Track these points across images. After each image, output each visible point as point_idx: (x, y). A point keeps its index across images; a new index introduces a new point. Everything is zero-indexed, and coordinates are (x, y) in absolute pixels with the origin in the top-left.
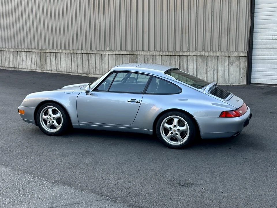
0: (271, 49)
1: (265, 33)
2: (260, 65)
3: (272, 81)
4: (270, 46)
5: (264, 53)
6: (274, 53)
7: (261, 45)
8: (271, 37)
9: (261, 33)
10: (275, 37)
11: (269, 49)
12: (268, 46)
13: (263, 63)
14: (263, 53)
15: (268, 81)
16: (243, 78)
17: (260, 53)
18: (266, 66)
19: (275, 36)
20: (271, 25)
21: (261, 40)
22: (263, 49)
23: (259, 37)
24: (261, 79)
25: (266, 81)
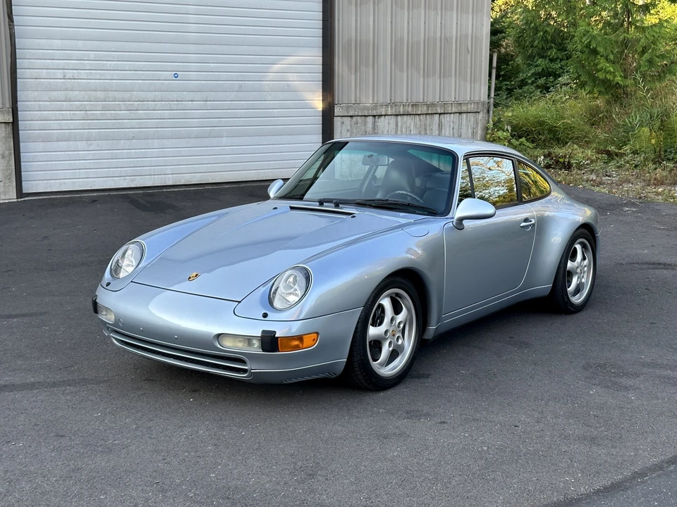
0: (64, 103)
1: (43, 61)
2: (40, 145)
3: (74, 183)
4: (61, 94)
5: (46, 112)
6: (72, 112)
7: (36, 93)
8: (59, 73)
9: (33, 60)
10: (70, 73)
11: (59, 103)
12: (54, 94)
13: (47, 139)
14: (43, 112)
15: (65, 183)
16: (7, 181)
17: (36, 112)
18: (54, 145)
19: (70, 71)
20: (57, 43)
21: (34, 80)
22: (41, 103)
23: (27, 70)
24: (46, 181)
25: (61, 184)
